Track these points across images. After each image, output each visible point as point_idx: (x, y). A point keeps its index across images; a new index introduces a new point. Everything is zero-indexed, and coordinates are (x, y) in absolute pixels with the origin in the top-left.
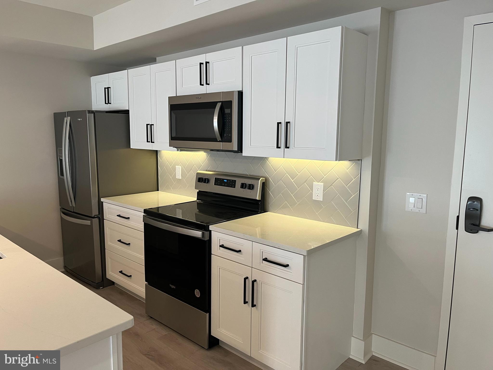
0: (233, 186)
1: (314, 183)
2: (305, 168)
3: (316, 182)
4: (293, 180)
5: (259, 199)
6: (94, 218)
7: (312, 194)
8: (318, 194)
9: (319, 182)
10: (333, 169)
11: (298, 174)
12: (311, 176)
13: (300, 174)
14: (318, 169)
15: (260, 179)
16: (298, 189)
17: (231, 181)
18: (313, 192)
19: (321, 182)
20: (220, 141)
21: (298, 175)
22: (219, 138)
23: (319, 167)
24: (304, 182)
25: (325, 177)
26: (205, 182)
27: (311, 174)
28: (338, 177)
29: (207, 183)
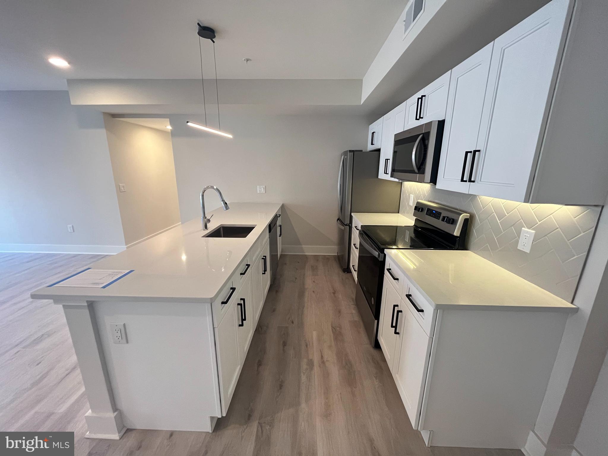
0: (438, 218)
1: (523, 228)
2: (515, 208)
3: (525, 228)
4: (499, 221)
5: (457, 234)
6: (346, 225)
7: (517, 242)
8: (525, 243)
9: (529, 228)
10: (553, 214)
11: (507, 214)
12: (521, 220)
13: (508, 214)
14: (532, 211)
15: (461, 214)
16: (502, 232)
17: (438, 212)
18: (519, 239)
19: (533, 229)
20: (417, 173)
21: (506, 216)
22: (416, 170)
23: (534, 210)
24: (512, 226)
25: (539, 223)
26: (419, 211)
27: (521, 217)
28: (558, 227)
29: (421, 211)
